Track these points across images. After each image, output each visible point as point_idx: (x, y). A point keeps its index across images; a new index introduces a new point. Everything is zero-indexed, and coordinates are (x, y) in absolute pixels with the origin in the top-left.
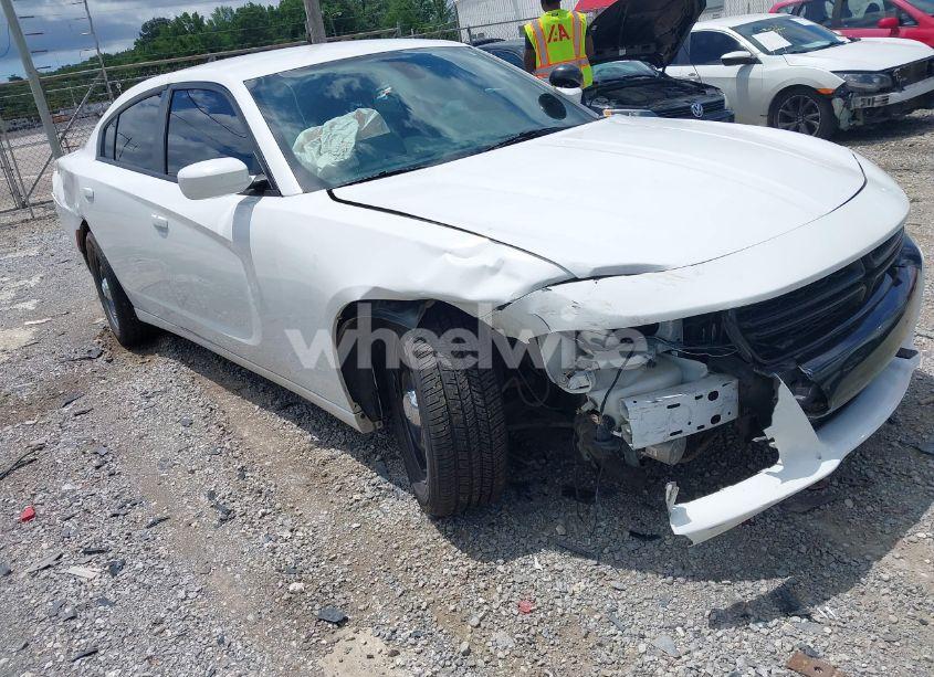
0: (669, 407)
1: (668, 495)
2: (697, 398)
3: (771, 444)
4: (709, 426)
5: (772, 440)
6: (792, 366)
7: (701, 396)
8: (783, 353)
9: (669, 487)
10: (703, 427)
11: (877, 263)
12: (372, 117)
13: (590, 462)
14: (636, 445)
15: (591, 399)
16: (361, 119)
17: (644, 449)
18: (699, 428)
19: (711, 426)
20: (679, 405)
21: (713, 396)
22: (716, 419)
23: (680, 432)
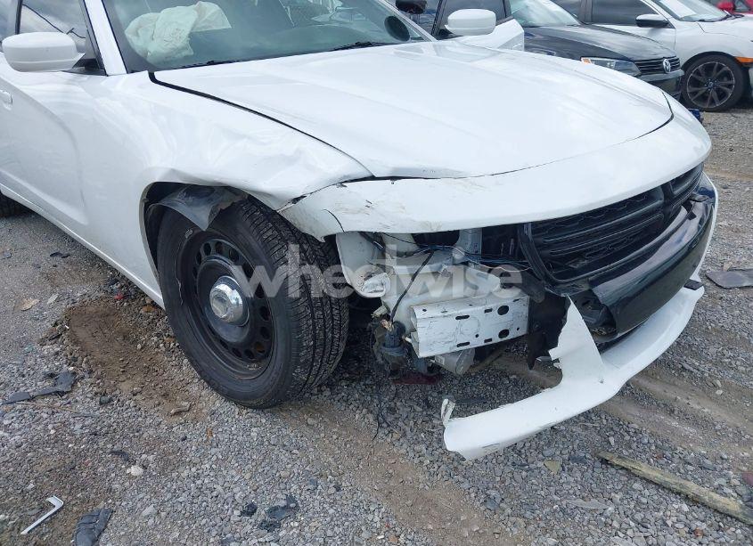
0: (458, 318)
1: (443, 408)
2: (486, 311)
3: (555, 365)
4: (497, 340)
5: (557, 360)
6: (585, 288)
7: (490, 310)
8: (575, 273)
9: (446, 402)
10: (490, 340)
11: (677, 192)
12: (212, 11)
13: (383, 365)
14: (423, 353)
15: (385, 304)
16: (201, 12)
17: (433, 358)
18: (486, 341)
19: (499, 340)
20: (467, 317)
21: (503, 310)
22: (504, 333)
23: (468, 343)
